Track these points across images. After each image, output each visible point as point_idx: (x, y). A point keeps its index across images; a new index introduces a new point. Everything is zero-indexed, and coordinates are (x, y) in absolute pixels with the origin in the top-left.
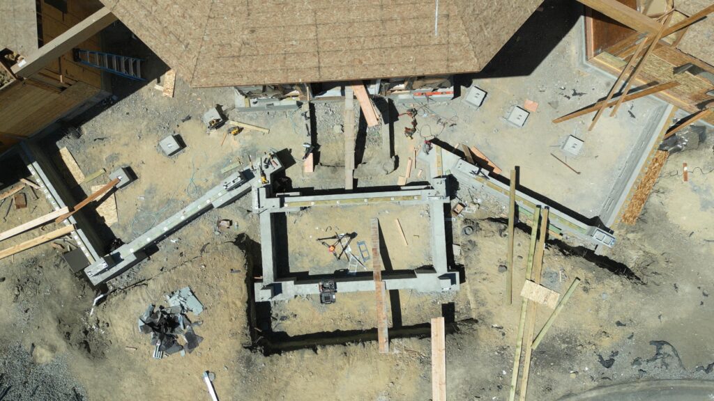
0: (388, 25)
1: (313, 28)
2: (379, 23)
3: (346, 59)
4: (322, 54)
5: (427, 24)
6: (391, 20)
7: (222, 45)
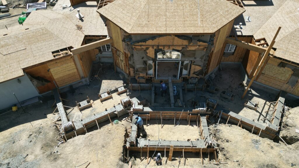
0: (186, 22)
1: (165, 22)
2: (183, 21)
3: (174, 29)
4: (167, 27)
5: (197, 22)
6: (187, 21)
7: (140, 24)
